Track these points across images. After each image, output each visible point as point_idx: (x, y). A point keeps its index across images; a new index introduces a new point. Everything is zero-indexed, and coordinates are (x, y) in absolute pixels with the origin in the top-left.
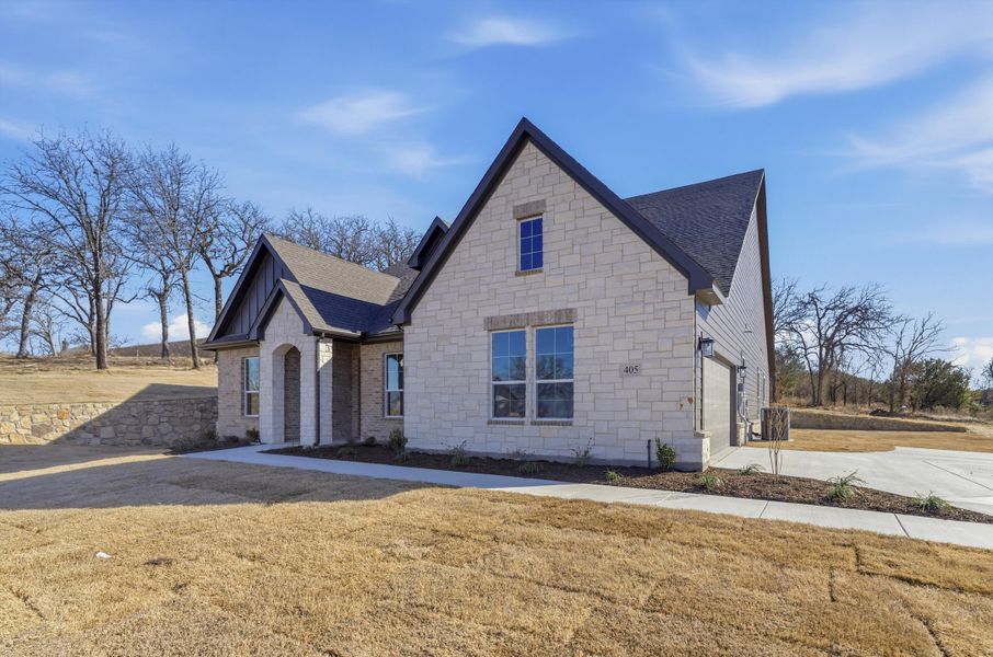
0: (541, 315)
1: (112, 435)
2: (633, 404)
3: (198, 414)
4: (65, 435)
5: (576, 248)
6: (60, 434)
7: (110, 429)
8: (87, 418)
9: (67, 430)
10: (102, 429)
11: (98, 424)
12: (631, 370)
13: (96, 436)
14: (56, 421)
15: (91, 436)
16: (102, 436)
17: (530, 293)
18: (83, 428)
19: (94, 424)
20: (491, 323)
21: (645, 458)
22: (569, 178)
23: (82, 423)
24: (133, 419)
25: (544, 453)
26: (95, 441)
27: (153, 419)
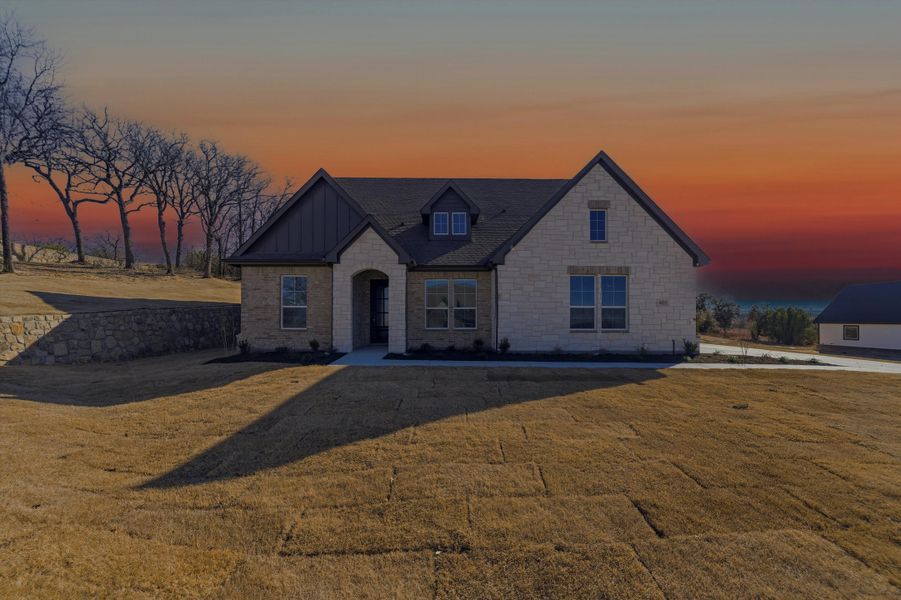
0: (608, 269)
1: (65, 352)
2: (664, 321)
3: (135, 326)
4: (20, 354)
5: (630, 233)
6: (16, 354)
7: (63, 345)
8: (41, 332)
9: (22, 349)
10: (55, 346)
11: (51, 339)
12: (663, 303)
13: (49, 354)
14: (10, 338)
15: (46, 353)
16: (56, 353)
17: (600, 254)
18: (37, 344)
19: (47, 339)
20: (571, 269)
21: (671, 349)
22: (625, 192)
23: (36, 339)
24: (82, 333)
25: (610, 349)
26: (50, 359)
27: (100, 332)
